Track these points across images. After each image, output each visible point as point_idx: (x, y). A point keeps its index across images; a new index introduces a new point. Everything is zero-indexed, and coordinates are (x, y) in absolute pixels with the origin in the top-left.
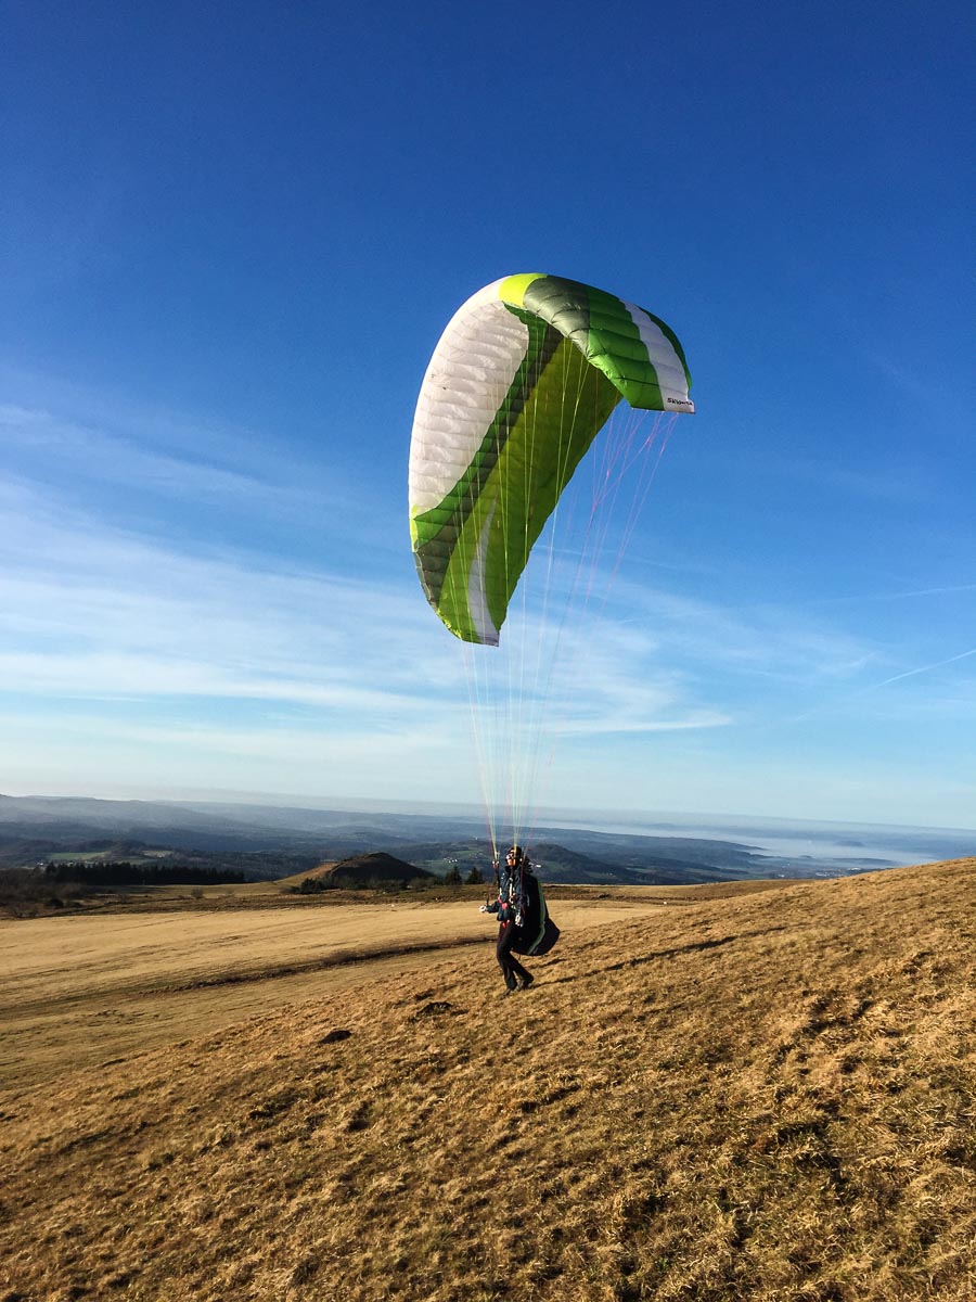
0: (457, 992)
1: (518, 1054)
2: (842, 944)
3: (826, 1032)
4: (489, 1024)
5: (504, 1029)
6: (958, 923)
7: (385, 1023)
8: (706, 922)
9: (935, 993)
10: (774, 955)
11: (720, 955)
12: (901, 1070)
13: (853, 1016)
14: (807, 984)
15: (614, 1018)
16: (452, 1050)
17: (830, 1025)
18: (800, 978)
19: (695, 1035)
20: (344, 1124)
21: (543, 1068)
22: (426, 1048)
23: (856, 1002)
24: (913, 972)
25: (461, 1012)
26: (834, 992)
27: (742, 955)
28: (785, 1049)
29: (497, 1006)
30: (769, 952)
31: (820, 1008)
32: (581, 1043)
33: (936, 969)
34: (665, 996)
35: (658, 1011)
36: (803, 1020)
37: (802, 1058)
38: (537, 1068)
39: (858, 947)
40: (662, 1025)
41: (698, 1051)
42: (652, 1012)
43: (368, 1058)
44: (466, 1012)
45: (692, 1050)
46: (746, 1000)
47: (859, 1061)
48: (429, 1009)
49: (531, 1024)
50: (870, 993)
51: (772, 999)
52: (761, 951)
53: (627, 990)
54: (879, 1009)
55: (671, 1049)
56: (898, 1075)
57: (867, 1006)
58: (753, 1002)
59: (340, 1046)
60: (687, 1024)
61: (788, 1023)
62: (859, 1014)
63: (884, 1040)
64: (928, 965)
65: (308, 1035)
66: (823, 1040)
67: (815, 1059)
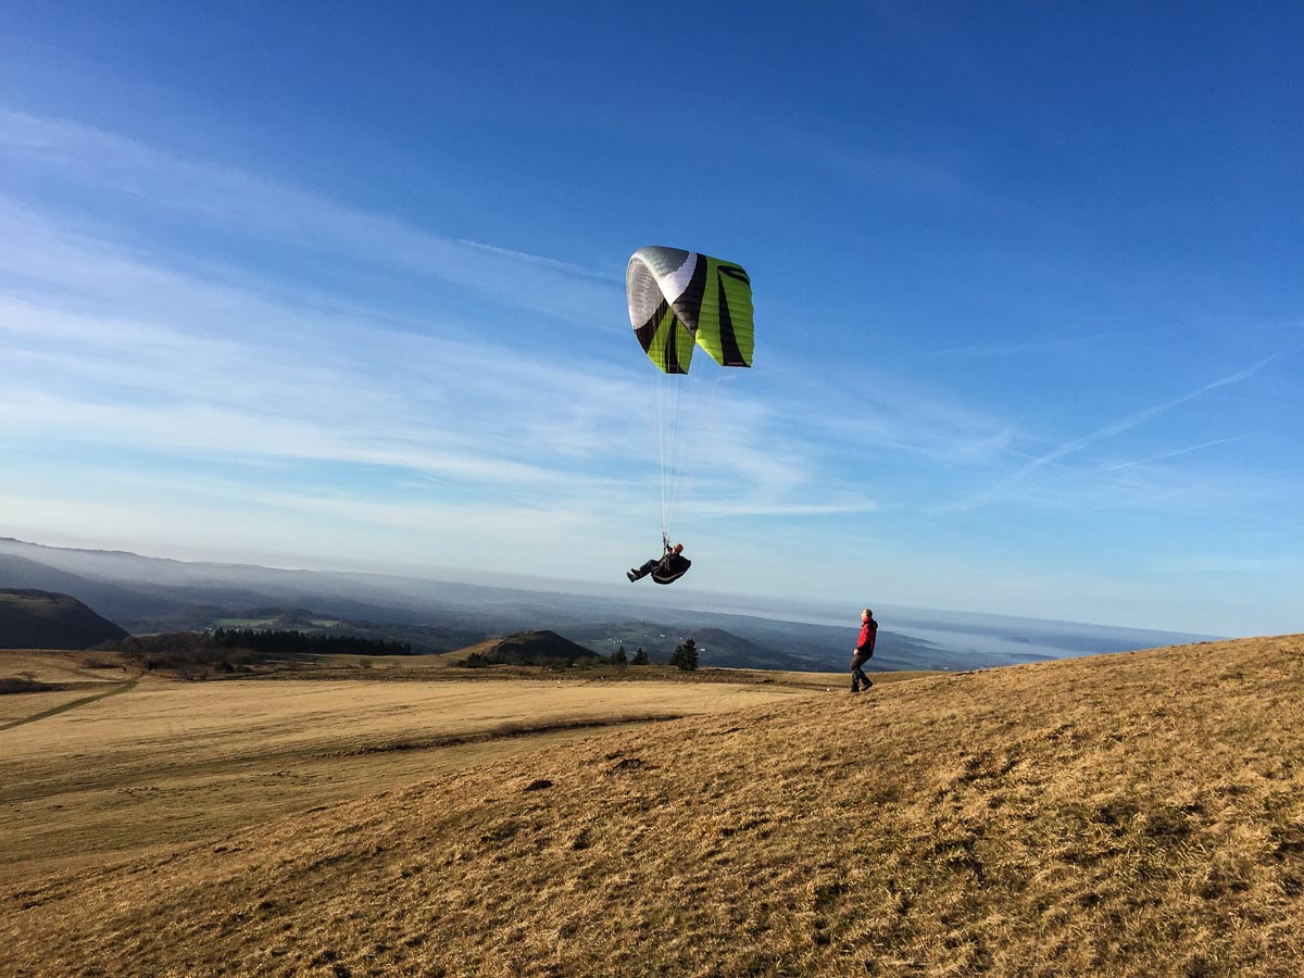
0: (645, 752)
1: (712, 797)
2: (997, 718)
3: (978, 780)
4: (681, 776)
5: (697, 779)
6: (1100, 703)
7: (583, 776)
8: (874, 700)
9: (1071, 754)
10: (937, 726)
11: (888, 725)
12: (1036, 805)
13: (1002, 771)
14: (964, 748)
15: (795, 771)
16: (652, 795)
17: (982, 777)
18: (959, 743)
19: (866, 784)
20: (570, 844)
21: (736, 807)
22: (628, 792)
23: (1005, 760)
24: (1055, 738)
25: (653, 768)
26: (987, 754)
27: (907, 725)
28: (942, 793)
29: (686, 763)
30: (932, 723)
31: (974, 765)
32: (767, 790)
33: (1074, 737)
34: (839, 755)
35: (834, 766)
36: (961, 771)
37: (956, 799)
38: (731, 807)
39: (1011, 720)
40: (836, 777)
41: (869, 794)
42: (829, 767)
43: (575, 801)
44: (659, 767)
45: (864, 795)
46: (911, 759)
47: (1003, 801)
48: (624, 764)
49: (720, 776)
50: (1017, 754)
51: (933, 758)
52: (924, 722)
53: (805, 751)
54: (1024, 766)
55: (846, 793)
56: (1033, 809)
57: (1013, 764)
58: (917, 760)
59: (546, 792)
60: (858, 776)
61: (946, 775)
62: (1005, 771)
63: (1025, 786)
64: (1069, 733)
65: (511, 784)
66: (975, 786)
67: (968, 799)
